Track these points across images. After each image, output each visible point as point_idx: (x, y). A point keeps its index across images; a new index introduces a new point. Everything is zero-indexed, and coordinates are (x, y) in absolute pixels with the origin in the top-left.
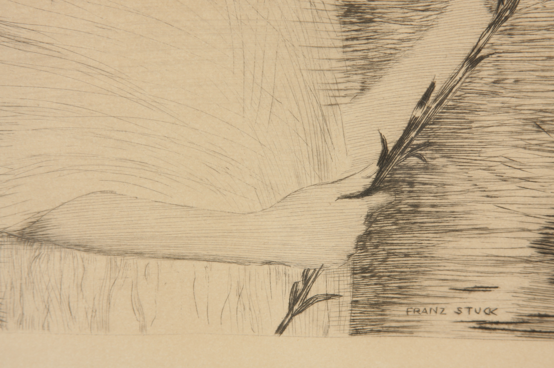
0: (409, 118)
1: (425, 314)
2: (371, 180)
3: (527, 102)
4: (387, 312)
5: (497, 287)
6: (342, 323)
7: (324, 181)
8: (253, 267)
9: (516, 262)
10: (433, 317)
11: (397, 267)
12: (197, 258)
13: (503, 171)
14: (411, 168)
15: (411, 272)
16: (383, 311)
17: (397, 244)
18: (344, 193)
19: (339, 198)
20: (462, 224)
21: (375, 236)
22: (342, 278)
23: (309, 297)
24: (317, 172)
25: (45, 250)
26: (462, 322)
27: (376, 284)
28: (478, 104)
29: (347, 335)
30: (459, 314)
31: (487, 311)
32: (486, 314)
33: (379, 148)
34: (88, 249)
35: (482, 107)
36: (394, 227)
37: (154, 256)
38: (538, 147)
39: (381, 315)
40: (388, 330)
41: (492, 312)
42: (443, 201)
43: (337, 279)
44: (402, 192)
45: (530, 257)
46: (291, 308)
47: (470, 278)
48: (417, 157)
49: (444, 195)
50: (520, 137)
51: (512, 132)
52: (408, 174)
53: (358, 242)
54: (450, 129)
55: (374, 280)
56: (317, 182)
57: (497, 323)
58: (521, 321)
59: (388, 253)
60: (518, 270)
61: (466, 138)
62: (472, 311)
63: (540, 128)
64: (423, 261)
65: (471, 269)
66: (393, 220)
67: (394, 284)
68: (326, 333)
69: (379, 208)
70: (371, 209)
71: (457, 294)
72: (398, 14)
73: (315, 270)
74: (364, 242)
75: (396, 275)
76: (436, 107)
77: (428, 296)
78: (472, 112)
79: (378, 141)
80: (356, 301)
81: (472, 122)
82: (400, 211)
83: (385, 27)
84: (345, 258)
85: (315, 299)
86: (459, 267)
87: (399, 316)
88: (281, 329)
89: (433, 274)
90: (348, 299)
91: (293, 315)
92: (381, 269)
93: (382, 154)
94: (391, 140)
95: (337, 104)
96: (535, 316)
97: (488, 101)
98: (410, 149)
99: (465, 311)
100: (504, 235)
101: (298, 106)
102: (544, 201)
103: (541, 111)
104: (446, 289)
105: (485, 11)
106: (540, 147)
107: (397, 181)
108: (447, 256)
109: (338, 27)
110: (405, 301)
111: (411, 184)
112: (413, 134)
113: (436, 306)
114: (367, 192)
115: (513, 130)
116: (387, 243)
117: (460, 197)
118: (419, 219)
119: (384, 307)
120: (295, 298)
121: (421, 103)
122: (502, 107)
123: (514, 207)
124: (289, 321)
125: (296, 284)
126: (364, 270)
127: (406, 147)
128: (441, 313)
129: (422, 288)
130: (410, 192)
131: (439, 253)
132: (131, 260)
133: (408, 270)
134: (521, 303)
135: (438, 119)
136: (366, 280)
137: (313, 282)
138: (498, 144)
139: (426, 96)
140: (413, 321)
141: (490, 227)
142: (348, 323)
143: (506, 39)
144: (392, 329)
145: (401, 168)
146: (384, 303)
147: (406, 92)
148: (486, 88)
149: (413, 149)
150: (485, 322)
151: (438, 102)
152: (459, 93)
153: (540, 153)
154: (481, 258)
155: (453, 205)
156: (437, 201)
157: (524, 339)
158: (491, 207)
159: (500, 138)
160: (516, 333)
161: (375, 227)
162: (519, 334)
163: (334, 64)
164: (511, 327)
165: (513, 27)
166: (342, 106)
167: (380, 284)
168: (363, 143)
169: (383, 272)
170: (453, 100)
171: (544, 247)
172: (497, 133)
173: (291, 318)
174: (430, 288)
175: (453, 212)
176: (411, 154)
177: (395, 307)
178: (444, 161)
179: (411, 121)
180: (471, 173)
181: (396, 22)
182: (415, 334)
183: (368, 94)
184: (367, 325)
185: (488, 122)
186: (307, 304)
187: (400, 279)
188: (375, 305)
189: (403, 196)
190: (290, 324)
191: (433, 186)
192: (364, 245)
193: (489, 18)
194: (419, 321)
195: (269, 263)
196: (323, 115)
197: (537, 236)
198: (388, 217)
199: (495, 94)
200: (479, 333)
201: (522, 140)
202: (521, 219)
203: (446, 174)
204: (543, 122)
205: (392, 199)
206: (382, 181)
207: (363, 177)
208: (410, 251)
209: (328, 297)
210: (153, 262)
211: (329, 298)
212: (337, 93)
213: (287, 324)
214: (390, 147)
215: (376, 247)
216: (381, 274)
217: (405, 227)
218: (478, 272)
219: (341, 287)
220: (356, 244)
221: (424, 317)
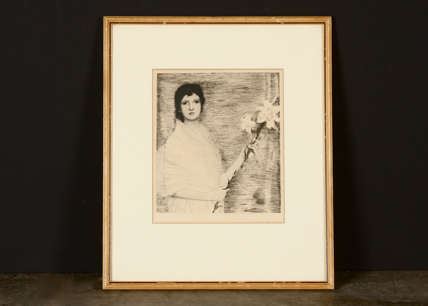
2: (227, 186)
3: (250, 173)
5: (247, 204)
7: (220, 187)
8: (209, 202)
9: (250, 199)
11: (231, 201)
12: (200, 200)
13: (247, 184)
14: (233, 184)
15: (234, 202)
17: (231, 197)
18: (223, 189)
20: (242, 193)
24: (219, 185)
25: (176, 199)
26: (242, 210)
27: (228, 204)
33: (228, 181)
34: (183, 198)
36: (231, 194)
37: (193, 199)
40: (230, 212)
41: (247, 208)
45: (252, 198)
46: (215, 208)
47: (243, 203)
49: (238, 189)
50: (250, 179)
54: (239, 178)
56: (218, 187)
57: (248, 210)
58: (251, 209)
59: (230, 199)
60: (251, 201)
61: (241, 179)
62: (244, 208)
63: (252, 177)
64: (235, 200)
67: (231, 204)
68: (221, 212)
70: (227, 191)
71: (241, 205)
72: (230, 160)
77: (236, 206)
78: (242, 175)
82: (231, 192)
83: (228, 162)
84: (223, 199)
86: (241, 201)
88: (213, 212)
89: (237, 202)
90: (224, 206)
92: (229, 201)
95: (221, 174)
96: (254, 209)
99: (242, 208)
100: (248, 195)
101: (215, 174)
102: (254, 189)
103: (252, 174)
104: (239, 205)
105: (243, 159)
106: (253, 180)
107: (231, 187)
109: (221, 162)
110: (233, 207)
111: (233, 187)
112: (233, 179)
113: (238, 207)
114: (226, 188)
115: (249, 177)
117: (241, 189)
118: (235, 193)
120: (215, 207)
121: (234, 174)
122: (247, 174)
123: (249, 190)
125: (215, 204)
126: (226, 202)
128: (239, 209)
129: (236, 204)
131: (238, 198)
132: (189, 200)
134: (251, 206)
135: (237, 176)
138: (246, 180)
139: (235, 173)
140: (234, 210)
141: (246, 194)
143: (247, 163)
147: (232, 172)
150: (246, 210)
151: (237, 173)
154: (245, 199)
156: (237, 190)
157: (252, 213)
158: (246, 190)
159: (247, 179)
163: (221, 168)
164: (250, 211)
165: (248, 161)
168: (226, 180)
170: (239, 173)
171: (254, 197)
175: (240, 191)
176: (233, 182)
177: (231, 208)
178: (238, 183)
180: (242, 185)
181: (230, 161)
182: (235, 213)
183: (226, 172)
184: (227, 211)
185: (245, 176)
186: (217, 207)
188: (228, 208)
189: (232, 189)
191: (237, 187)
193: (244, 160)
195: (211, 201)
196: (219, 176)
197: (253, 195)
198: (230, 192)
199: (245, 172)
200: (245, 212)
202: (251, 192)
203: (239, 185)
205: (230, 189)
206: (229, 187)
208: (233, 198)
209: (221, 206)
210: (193, 200)
212: (221, 172)
215: (228, 197)
218: (244, 201)
220: (225, 197)
221: (236, 210)
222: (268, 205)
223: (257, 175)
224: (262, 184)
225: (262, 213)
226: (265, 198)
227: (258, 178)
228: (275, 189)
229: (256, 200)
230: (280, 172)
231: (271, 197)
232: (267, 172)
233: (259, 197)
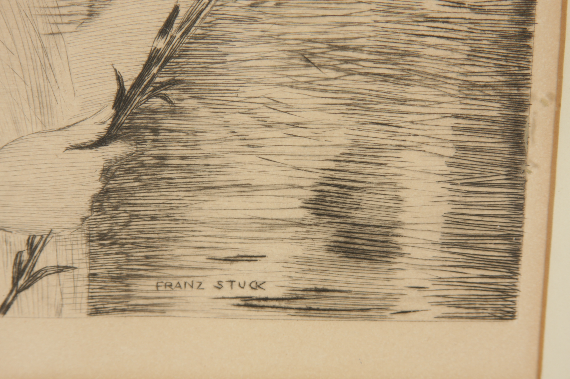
0: (149, 49)
1: (178, 289)
2: (106, 126)
3: (292, 29)
4: (133, 287)
5: (264, 256)
6: (78, 300)
7: (48, 128)
9: (286, 226)
10: (188, 292)
11: (142, 232)
13: (267, 115)
14: (154, 112)
15: (159, 238)
16: (127, 285)
17: (141, 205)
18: (73, 143)
19: (67, 149)
20: (220, 179)
21: (114, 195)
22: (75, 247)
23: (36, 269)
24: (39, 116)
26: (223, 298)
27: (117, 254)
28: (232, 33)
29: (85, 315)
30: (219, 288)
31: (253, 285)
32: (252, 288)
33: (114, 87)
35: (237, 36)
36: (136, 184)
38: (307, 86)
39: (126, 291)
40: (135, 309)
41: (259, 286)
42: (195, 152)
43: (69, 247)
44: (145, 141)
45: (303, 219)
46: (15, 283)
47: (231, 246)
48: (161, 97)
49: (196, 144)
50: (284, 73)
51: (275, 67)
52: (151, 119)
53: (93, 202)
54: (199, 63)
55: (115, 249)
56: (39, 129)
57: (266, 299)
58: (294, 296)
59: (131, 216)
60: (289, 235)
61: (220, 75)
62: (235, 285)
63: (309, 61)
64: (173, 224)
65: (232, 234)
66: (135, 175)
67: (140, 254)
68: (59, 313)
69: (117, 161)
70: (107, 161)
71: (217, 265)
73: (42, 236)
74: (102, 202)
75: (141, 243)
76: (181, 36)
77: (181, 267)
78: (225, 42)
79: (112, 79)
80: (94, 275)
81: (226, 55)
82: (142, 165)
84: (79, 221)
85: (44, 273)
86: (218, 232)
87: (147, 292)
88: (5, 308)
89: (186, 241)
90: (83, 271)
91: (18, 292)
92: (123, 234)
93: (117, 94)
94: (129, 77)
95: (60, 33)
96: (311, 290)
97: (245, 29)
98: (151, 88)
99: (226, 286)
100: (270, 193)
101: (12, 35)
102: (317, 151)
103: (309, 40)
104: (203, 259)
106: (310, 86)
107: (138, 128)
108: (202, 219)
110: (154, 274)
111: (155, 131)
112: (155, 70)
113: (191, 279)
114: (102, 142)
115: (277, 64)
116: (129, 204)
117: (215, 146)
118: (166, 174)
119: (129, 281)
120: (20, 271)
121: (164, 31)
122: (262, 36)
123: (281, 159)
124: (14, 299)
125: (19, 254)
126: (102, 236)
127: (147, 86)
128: (198, 288)
129: (174, 257)
130: (154, 141)
131: (193, 215)
133: (156, 235)
134: (293, 275)
135: (184, 51)
136: (105, 249)
137: (41, 251)
138: (259, 82)
139: (169, 24)
140: (165, 298)
141: (253, 183)
142: (85, 301)
144: (140, 308)
145: (142, 111)
146: (129, 276)
147: (144, 18)
148: (241, 13)
149: (156, 89)
150: (251, 298)
151: (183, 30)
152: (208, 19)
153: (311, 93)
154: (243, 221)
155: (207, 157)
156: (187, 152)
157: (299, 318)
158: (254, 159)
159: (260, 74)
160: (288, 311)
161: (113, 184)
162: (292, 312)
164: (283, 304)
166: (66, 36)
167: (123, 253)
168: (94, 81)
169: (125, 239)
170: (202, 28)
171: (319, 207)
172: (257, 68)
173: (16, 296)
174: (183, 258)
175: (208, 165)
176: (154, 94)
177: (142, 281)
178: (193, 103)
179: (151, 53)
180: (228, 117)
182: (167, 314)
183: (97, 21)
184: (108, 303)
185: (246, 55)
186: (34, 279)
187: (147, 247)
188: (119, 278)
189: (147, 146)
190: (15, 303)
191: (182, 134)
192: (101, 205)
194: (171, 298)
196: (43, 47)
197: (310, 194)
198: (128, 171)
199: (252, 20)
200: (244, 311)
201: (287, 76)
202: (290, 173)
203: (198, 119)
204: (312, 54)
205: (133, 149)
206: (120, 128)
207: (96, 123)
208: (157, 212)
209: (60, 269)
211: (61, 271)
212: (59, 20)
213: (11, 303)
214: (128, 85)
215: (116, 208)
216: (124, 241)
217: (150, 184)
218: (241, 238)
219: (75, 257)
220: (91, 204)
221: (178, 293)
222: (422, 268)
223: (344, 48)
224: (385, 117)
225: (370, 318)
226: (402, 217)
227: (350, 73)
228: (481, 150)
229: (332, 230)
230: (532, 22)
231: (448, 208)
232: (423, 28)
233: (354, 213)
